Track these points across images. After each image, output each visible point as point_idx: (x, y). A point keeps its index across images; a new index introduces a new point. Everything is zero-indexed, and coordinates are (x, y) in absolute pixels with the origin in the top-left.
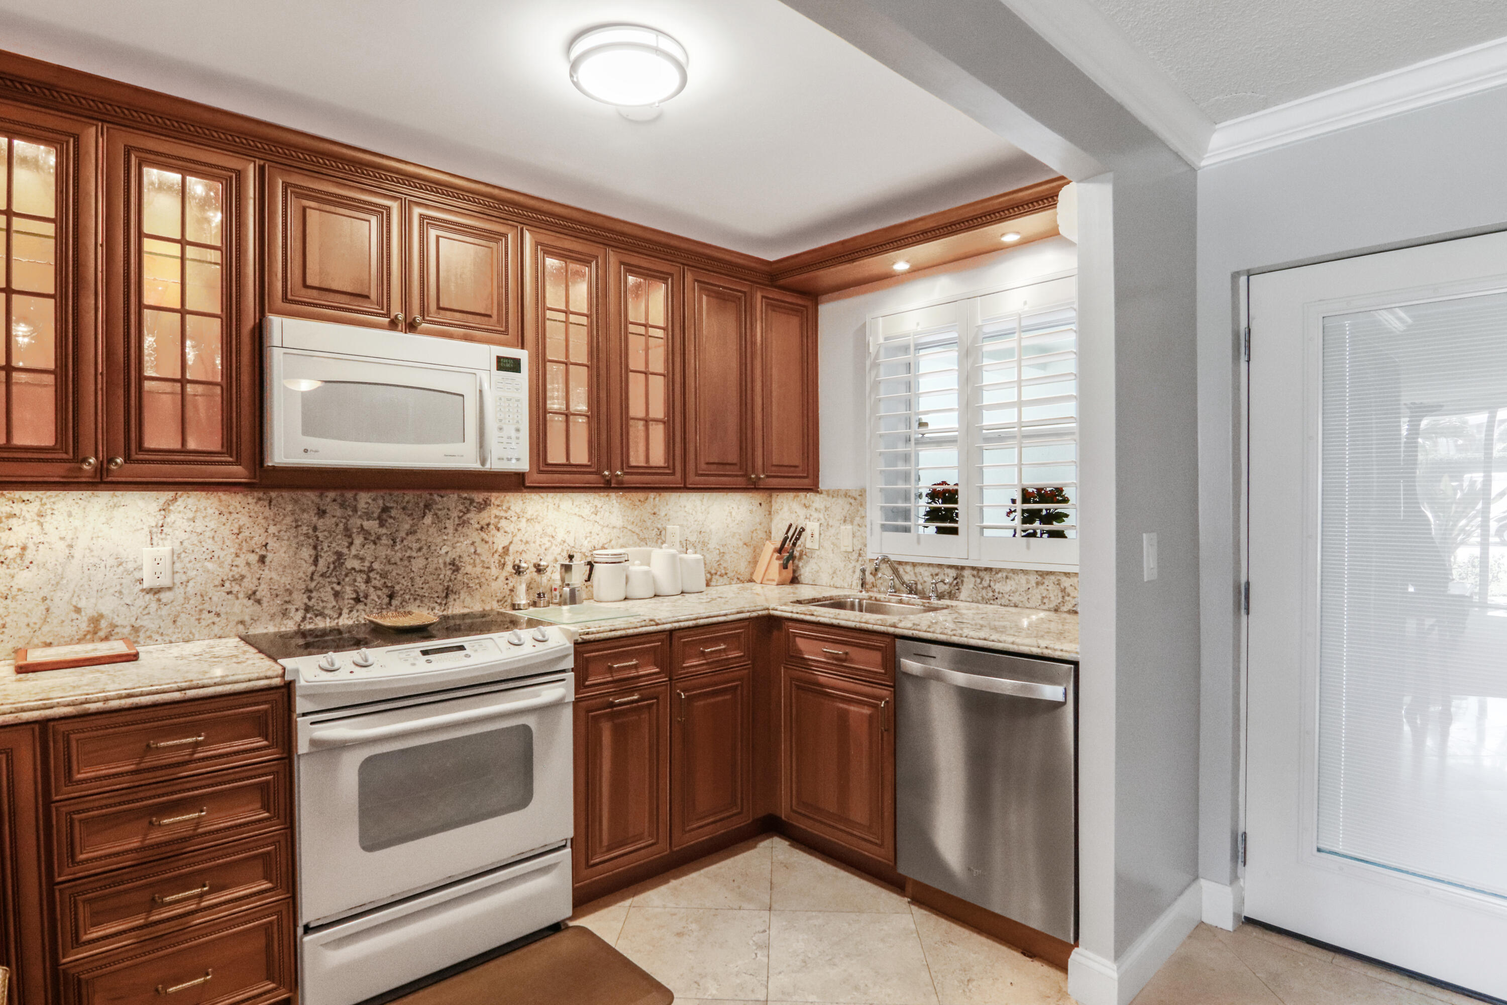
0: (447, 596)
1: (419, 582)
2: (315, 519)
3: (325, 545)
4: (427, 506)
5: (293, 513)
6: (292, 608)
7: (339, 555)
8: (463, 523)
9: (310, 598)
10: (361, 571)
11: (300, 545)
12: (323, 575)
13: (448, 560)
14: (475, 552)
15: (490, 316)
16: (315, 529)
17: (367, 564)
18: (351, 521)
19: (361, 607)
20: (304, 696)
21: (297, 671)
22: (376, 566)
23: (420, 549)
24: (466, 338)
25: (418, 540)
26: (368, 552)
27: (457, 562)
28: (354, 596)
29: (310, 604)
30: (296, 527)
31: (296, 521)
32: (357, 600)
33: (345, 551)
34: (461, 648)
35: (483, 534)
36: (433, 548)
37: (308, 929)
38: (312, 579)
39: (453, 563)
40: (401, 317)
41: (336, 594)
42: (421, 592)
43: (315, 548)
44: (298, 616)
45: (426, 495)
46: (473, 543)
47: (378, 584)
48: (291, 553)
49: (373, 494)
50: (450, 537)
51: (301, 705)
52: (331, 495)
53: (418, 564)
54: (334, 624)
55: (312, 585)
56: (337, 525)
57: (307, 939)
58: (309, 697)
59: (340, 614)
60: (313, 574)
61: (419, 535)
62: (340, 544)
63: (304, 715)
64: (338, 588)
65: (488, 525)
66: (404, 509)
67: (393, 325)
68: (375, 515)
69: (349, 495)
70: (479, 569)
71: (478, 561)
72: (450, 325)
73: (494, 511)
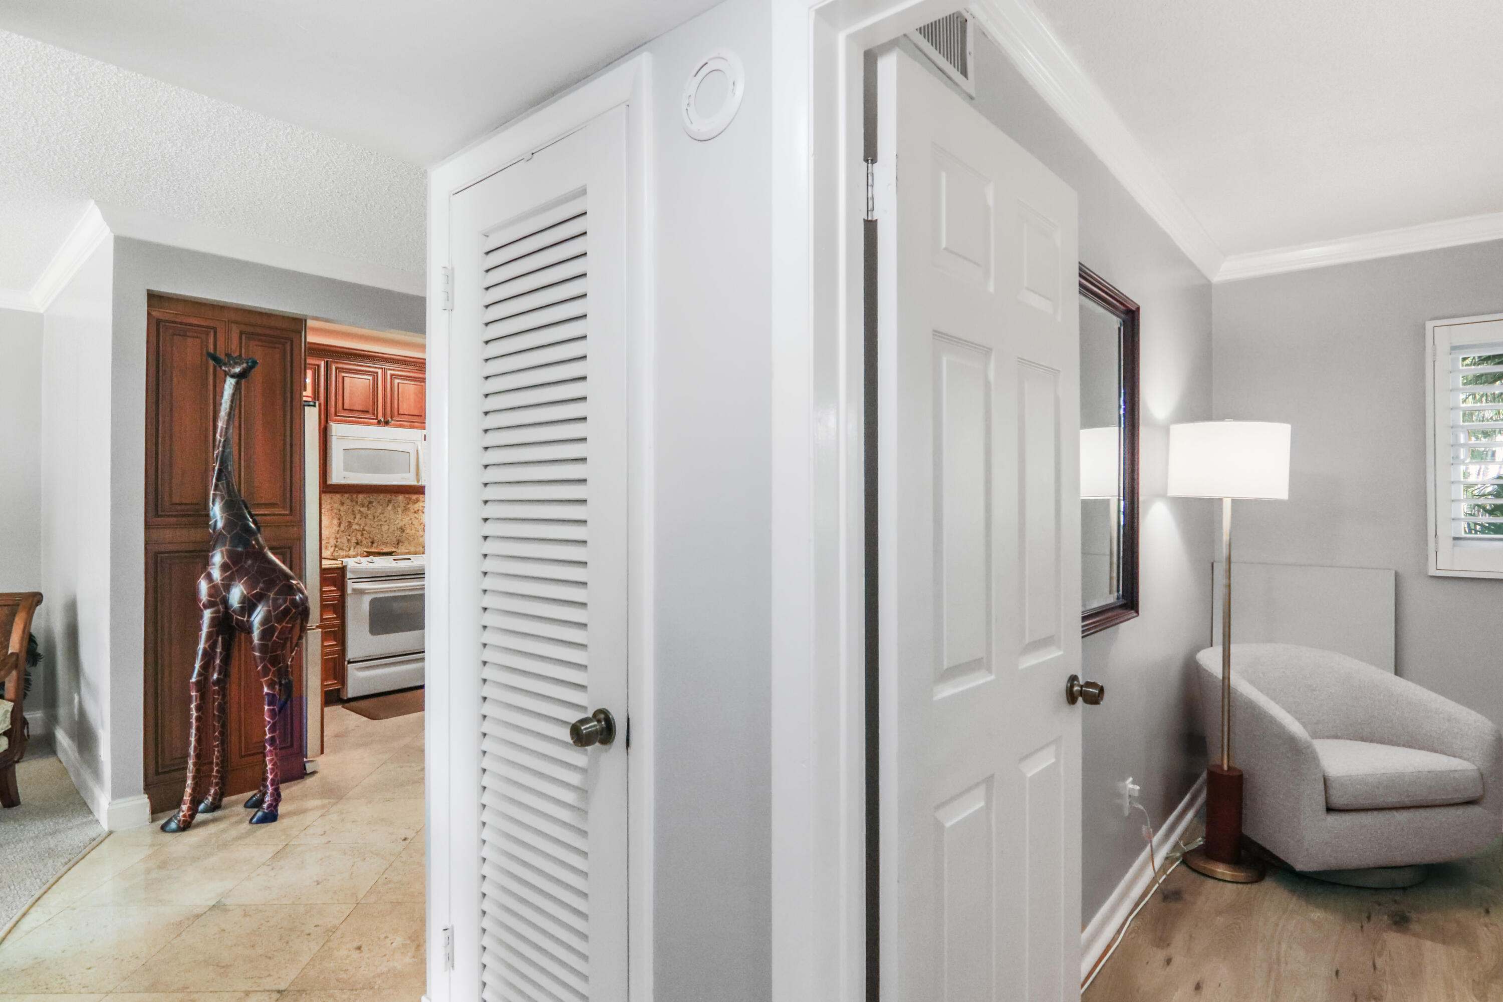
0: (398, 544)
1: (385, 536)
2: (339, 507)
3: (344, 518)
4: (390, 501)
5: (330, 503)
6: (329, 546)
7: (350, 522)
8: (406, 509)
9: (337, 542)
10: (359, 531)
11: (333, 518)
12: (343, 532)
13: (399, 527)
14: (412, 523)
15: (421, 416)
16: (340, 511)
17: (362, 527)
18: (355, 507)
19: (359, 546)
20: (350, 572)
21: (347, 562)
22: (366, 528)
23: (386, 521)
24: (411, 427)
25: (385, 517)
26: (362, 522)
27: (403, 528)
28: (356, 541)
29: (337, 544)
30: (332, 510)
31: (332, 507)
32: (357, 543)
33: (352, 521)
34: (410, 559)
35: (416, 515)
36: (392, 521)
37: (349, 662)
38: (338, 533)
39: (401, 528)
40: (382, 419)
41: (348, 540)
42: (386, 541)
43: (339, 519)
44: (332, 549)
45: (389, 496)
46: (411, 519)
47: (367, 536)
48: (329, 521)
49: (365, 496)
50: (400, 515)
51: (349, 575)
52: (347, 495)
53: (385, 528)
54: (347, 553)
55: (338, 536)
56: (349, 509)
57: (349, 665)
58: (353, 572)
59: (350, 549)
60: (338, 531)
61: (385, 515)
62: (350, 518)
63: (349, 579)
64: (349, 538)
65: (418, 510)
66: (379, 502)
67: (379, 423)
68: (366, 505)
69: (355, 496)
70: (413, 531)
71: (413, 528)
72: (403, 421)
73: (421, 504)
